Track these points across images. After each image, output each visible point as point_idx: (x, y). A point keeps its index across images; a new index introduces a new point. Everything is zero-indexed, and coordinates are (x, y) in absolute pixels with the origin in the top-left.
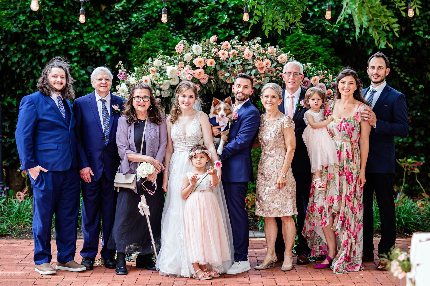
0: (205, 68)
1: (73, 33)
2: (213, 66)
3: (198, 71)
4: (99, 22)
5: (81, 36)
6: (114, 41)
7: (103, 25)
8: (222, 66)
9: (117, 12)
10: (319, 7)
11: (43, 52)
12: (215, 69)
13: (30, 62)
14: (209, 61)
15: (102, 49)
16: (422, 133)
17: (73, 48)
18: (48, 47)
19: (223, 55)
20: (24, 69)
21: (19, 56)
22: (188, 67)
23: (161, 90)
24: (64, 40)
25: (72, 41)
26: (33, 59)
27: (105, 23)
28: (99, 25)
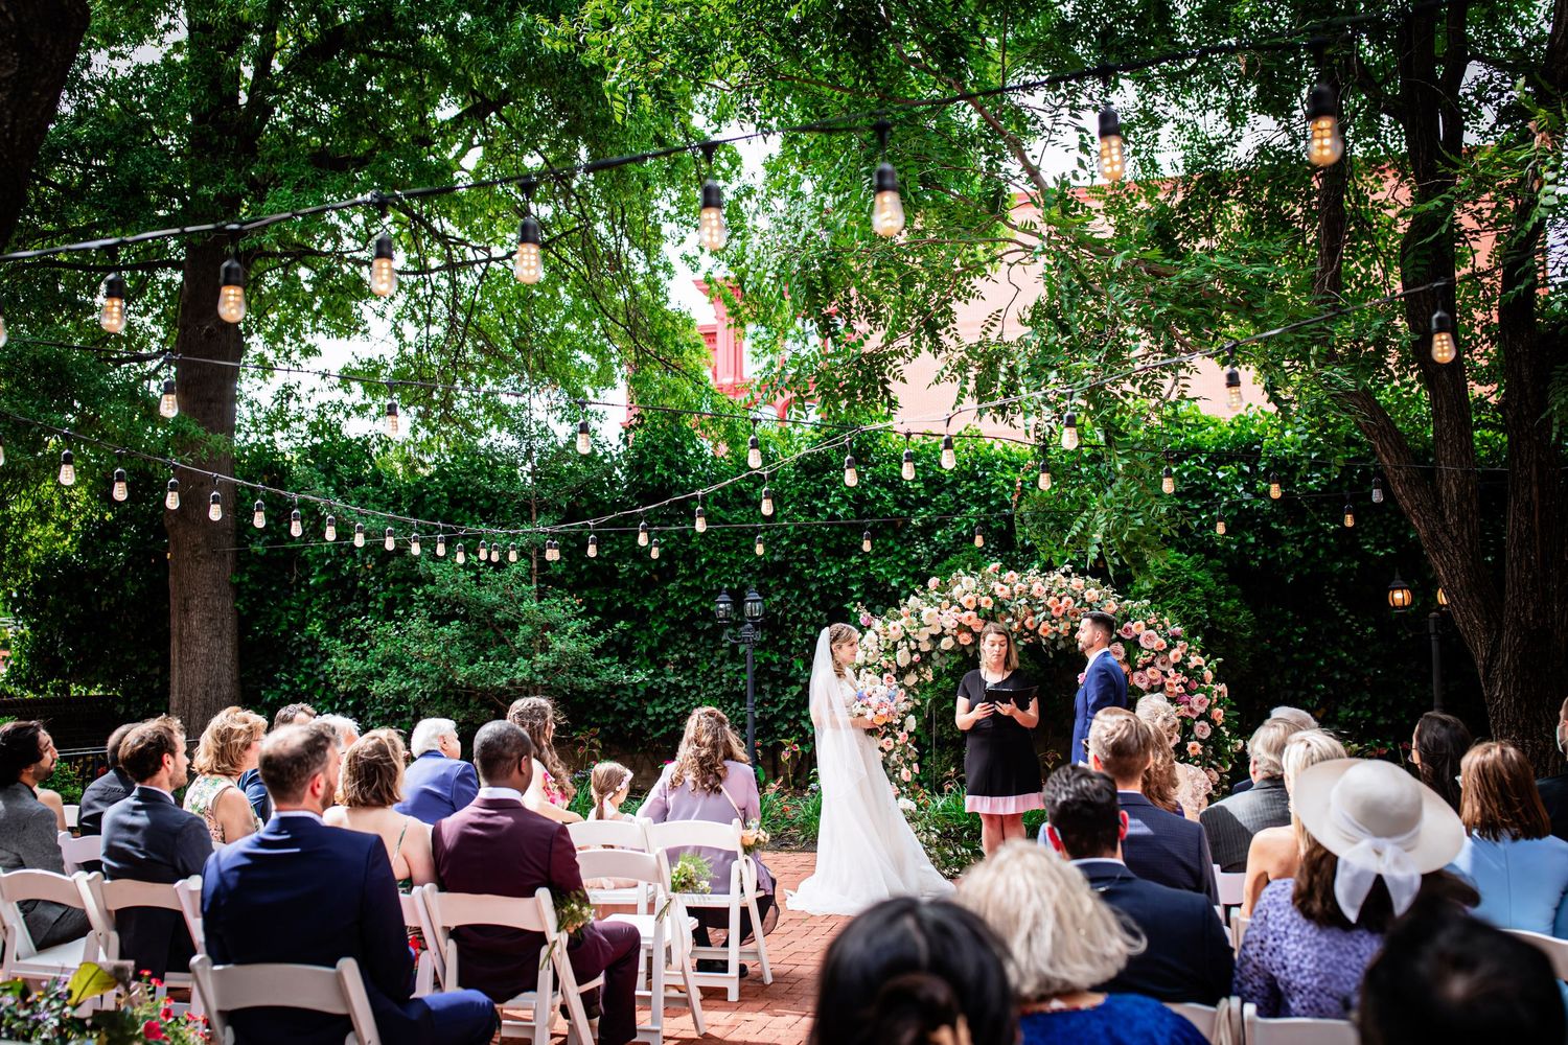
0: (978, 608)
1: (853, 560)
2: (989, 607)
3: (967, 614)
4: (891, 543)
5: (866, 564)
6: (912, 570)
7: (898, 548)
8: (1003, 607)
9: (916, 528)
10: (1209, 512)
11: (813, 587)
12: (992, 611)
13: (798, 600)
14: (983, 600)
15: (894, 584)
16: (1390, 703)
17: (853, 582)
18: (820, 579)
19: (1002, 591)
20: (788, 611)
21: (783, 592)
22: (955, 607)
23: (917, 642)
24: (841, 570)
25: (853, 571)
26: (800, 598)
27: (901, 544)
28: (892, 548)
